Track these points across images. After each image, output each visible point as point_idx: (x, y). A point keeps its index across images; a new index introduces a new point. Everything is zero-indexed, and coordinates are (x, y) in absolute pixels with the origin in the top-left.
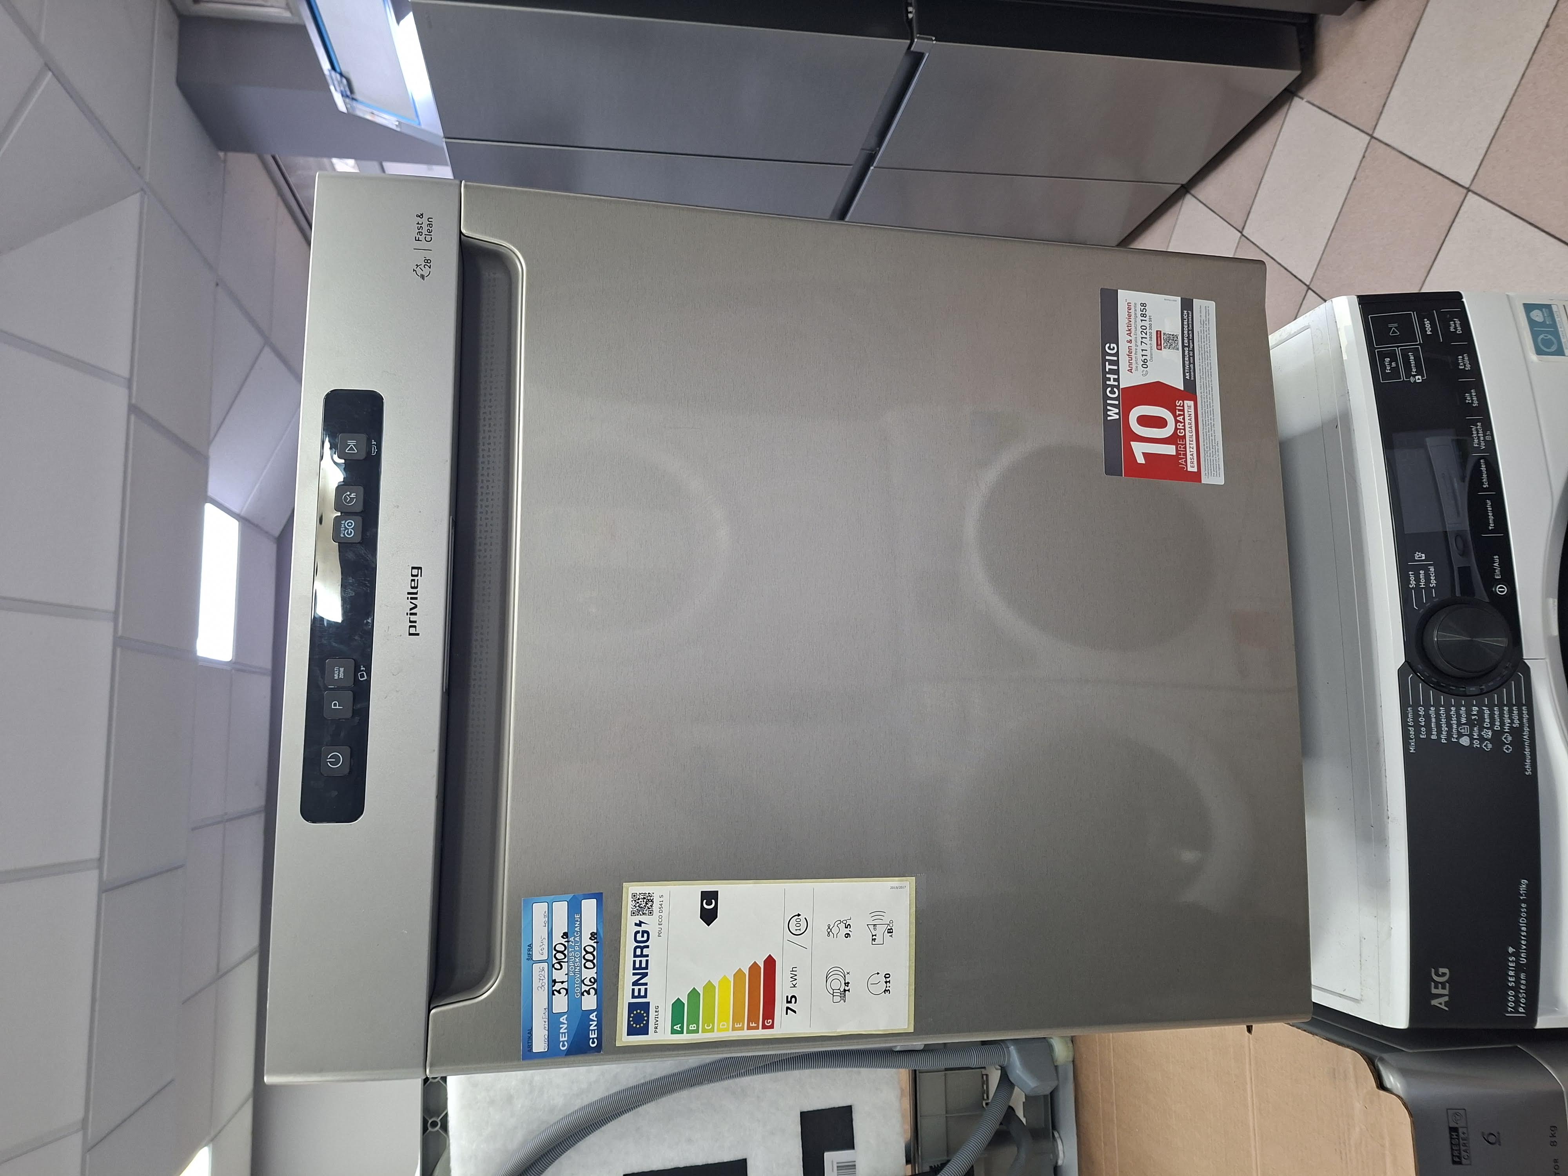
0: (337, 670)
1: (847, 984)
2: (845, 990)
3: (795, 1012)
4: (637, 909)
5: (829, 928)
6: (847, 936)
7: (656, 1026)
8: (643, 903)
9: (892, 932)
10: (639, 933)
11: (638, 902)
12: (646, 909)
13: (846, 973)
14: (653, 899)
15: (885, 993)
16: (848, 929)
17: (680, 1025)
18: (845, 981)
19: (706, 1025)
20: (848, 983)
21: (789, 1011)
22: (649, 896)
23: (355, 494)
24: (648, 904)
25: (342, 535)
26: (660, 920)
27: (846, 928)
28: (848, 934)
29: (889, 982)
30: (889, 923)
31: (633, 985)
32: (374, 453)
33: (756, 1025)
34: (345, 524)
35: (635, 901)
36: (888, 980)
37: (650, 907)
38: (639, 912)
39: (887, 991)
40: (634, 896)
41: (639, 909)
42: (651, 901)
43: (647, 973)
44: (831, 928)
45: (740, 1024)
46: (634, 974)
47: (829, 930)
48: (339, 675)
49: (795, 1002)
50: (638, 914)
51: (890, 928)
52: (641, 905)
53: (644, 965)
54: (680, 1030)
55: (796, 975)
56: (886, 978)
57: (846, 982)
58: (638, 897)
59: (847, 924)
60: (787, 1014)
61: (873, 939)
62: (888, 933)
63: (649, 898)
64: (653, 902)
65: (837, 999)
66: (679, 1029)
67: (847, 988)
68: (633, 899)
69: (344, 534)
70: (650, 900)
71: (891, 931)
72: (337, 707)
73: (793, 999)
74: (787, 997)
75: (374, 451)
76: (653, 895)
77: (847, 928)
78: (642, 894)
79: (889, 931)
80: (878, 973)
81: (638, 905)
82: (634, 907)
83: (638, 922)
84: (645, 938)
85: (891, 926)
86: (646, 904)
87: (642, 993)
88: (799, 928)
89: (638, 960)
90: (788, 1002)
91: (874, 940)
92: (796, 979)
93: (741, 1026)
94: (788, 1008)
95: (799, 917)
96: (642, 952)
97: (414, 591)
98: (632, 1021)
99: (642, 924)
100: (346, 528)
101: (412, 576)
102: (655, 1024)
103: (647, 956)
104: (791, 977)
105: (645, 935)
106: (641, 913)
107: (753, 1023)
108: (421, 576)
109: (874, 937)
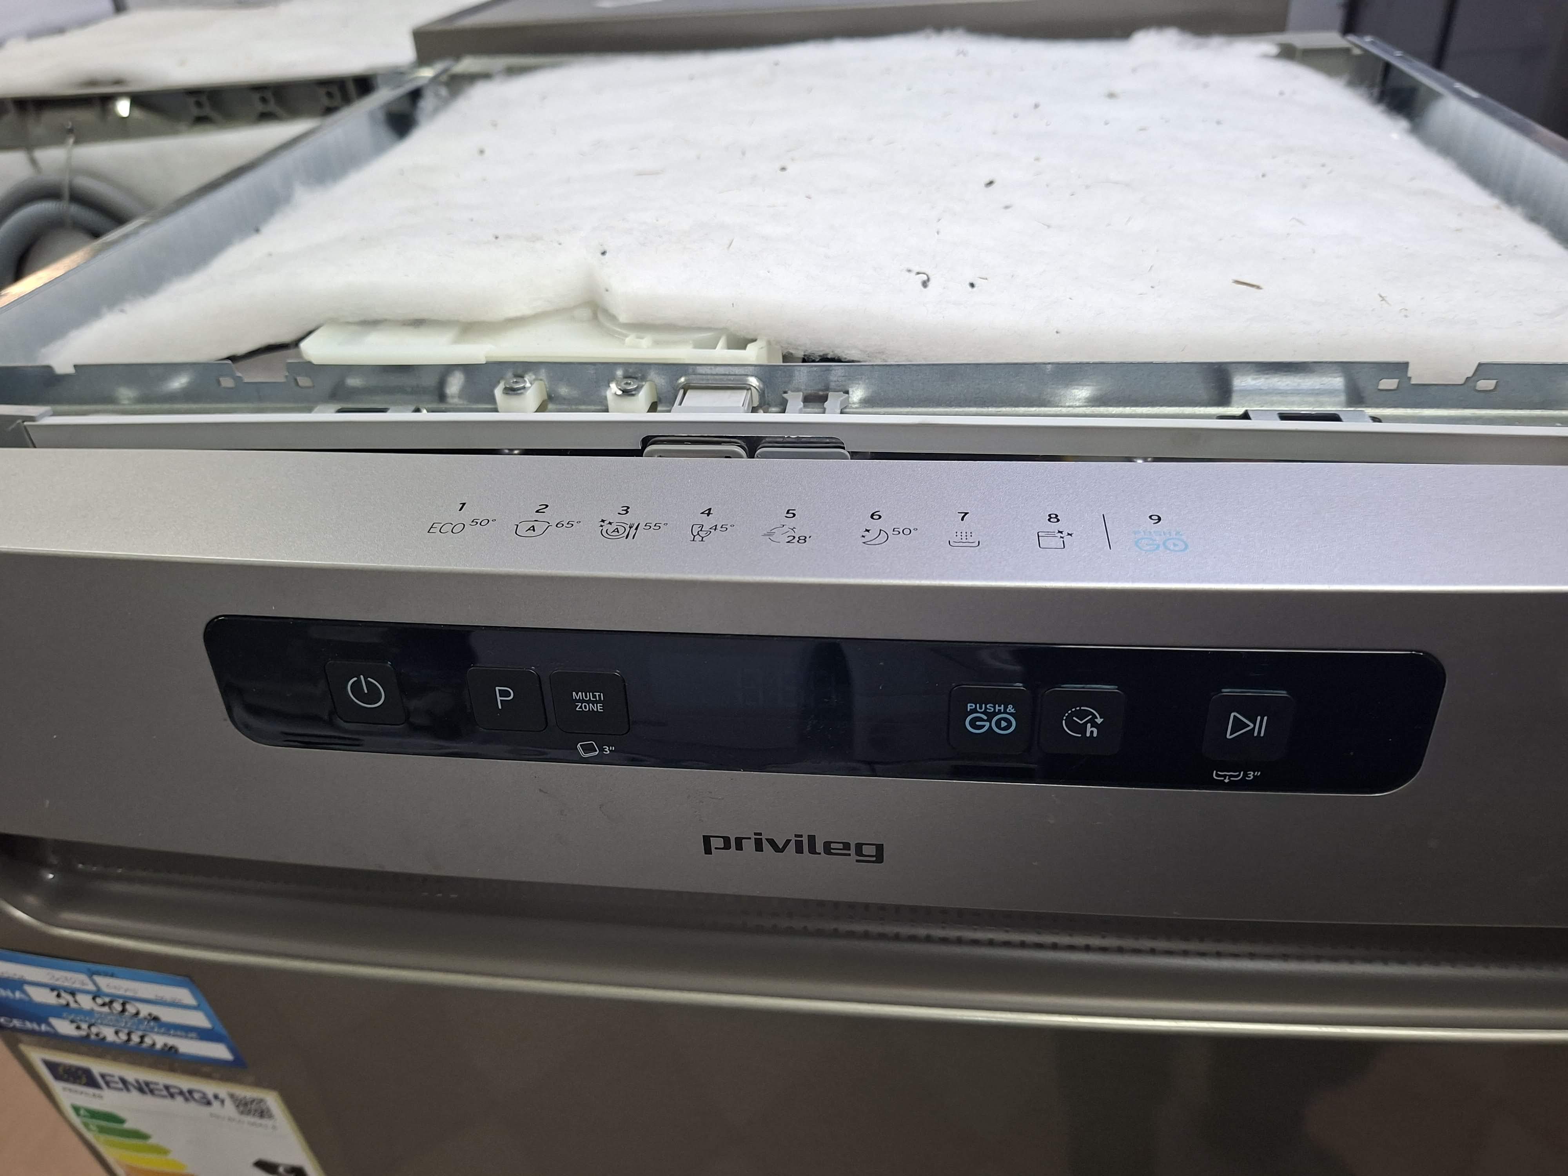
0: (594, 696)
23: (1095, 735)
25: (970, 706)
32: (1217, 775)
34: (1005, 712)
48: (582, 701)
69: (974, 711)
72: (499, 699)
75: (1225, 776)
97: (819, 847)
100: (991, 716)
101: (859, 847)
108: (858, 861)
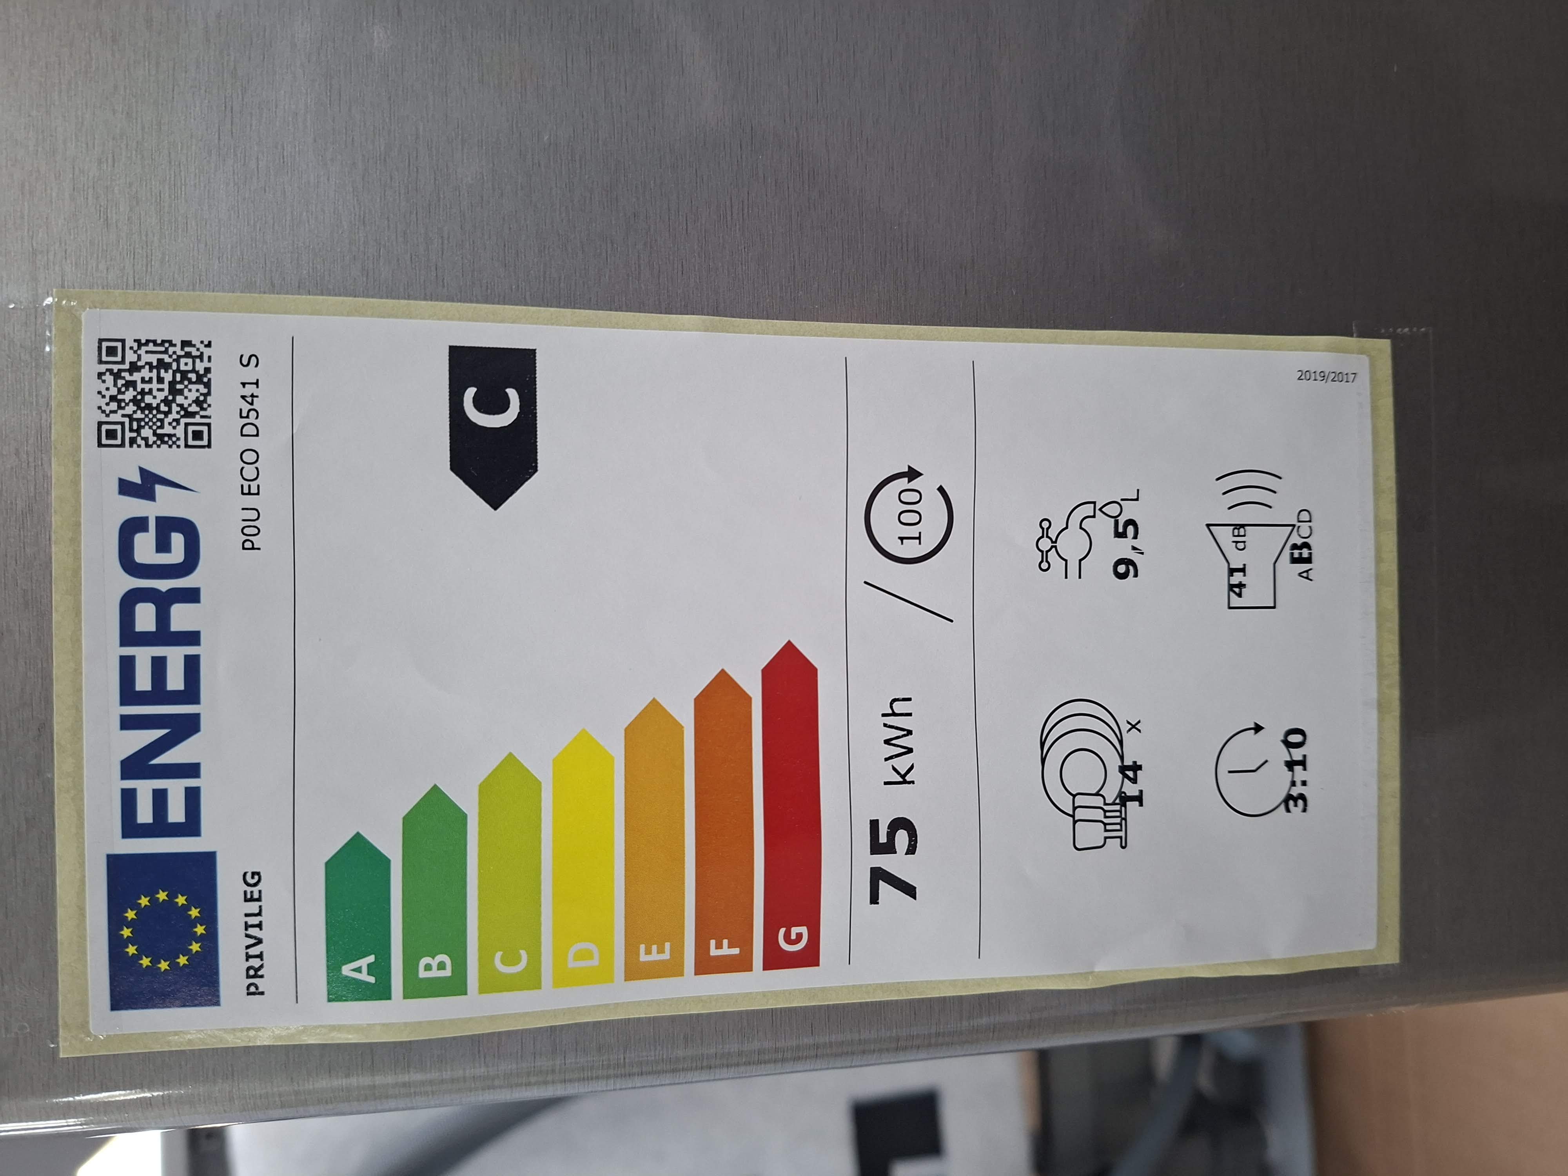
1: (1129, 771)
2: (1124, 799)
3: (910, 890)
4: (129, 416)
5: (1045, 533)
6: (1122, 569)
7: (256, 962)
8: (155, 385)
9: (1308, 560)
10: (145, 529)
11: (131, 384)
12: (174, 416)
13: (1125, 727)
14: (208, 370)
15: (1288, 810)
16: (1129, 541)
17: (371, 959)
18: (1122, 758)
19: (499, 955)
20: (1136, 767)
21: (884, 888)
22: (188, 355)
24: (181, 392)
26: (250, 472)
27: (1118, 535)
28: (1129, 562)
29: (1303, 763)
30: (1295, 522)
31: (124, 776)
33: (736, 951)
35: (117, 376)
36: (1297, 754)
37: (194, 408)
38: (138, 431)
39: (1295, 800)
40: (112, 351)
41: (139, 415)
42: (199, 380)
43: (196, 718)
44: (1053, 534)
45: (661, 951)
46: (128, 723)
47: (1045, 544)
49: (911, 850)
50: (133, 441)
51: (1299, 541)
52: (148, 399)
53: (175, 681)
54: (372, 980)
55: (910, 732)
56: (1288, 745)
57: (1128, 762)
58: (131, 357)
59: (1122, 520)
60: (874, 899)
61: (1231, 587)
62: (1294, 561)
63: (186, 364)
64: (208, 385)
65: (1091, 834)
66: (364, 977)
67: (1131, 790)
68: (103, 368)
70: (193, 377)
71: (1305, 553)
73: (902, 838)
74: (874, 825)
76: (207, 352)
77: (1123, 535)
78: (151, 347)
79: (1296, 553)
80: (1258, 728)
81: (130, 394)
82: (114, 406)
83: (137, 479)
84: (177, 555)
85: (1305, 531)
86: (174, 391)
87: (176, 813)
88: (913, 531)
89: (143, 656)
90: (877, 848)
91: (1237, 589)
92: (910, 751)
93: (666, 956)
94: (878, 875)
95: (914, 484)
96: (163, 618)
98: (130, 941)
99: (159, 489)
102: (248, 957)
103: (192, 638)
104: (887, 742)
105: (177, 540)
106: (146, 432)
107: (725, 942)
109: (1237, 578)
